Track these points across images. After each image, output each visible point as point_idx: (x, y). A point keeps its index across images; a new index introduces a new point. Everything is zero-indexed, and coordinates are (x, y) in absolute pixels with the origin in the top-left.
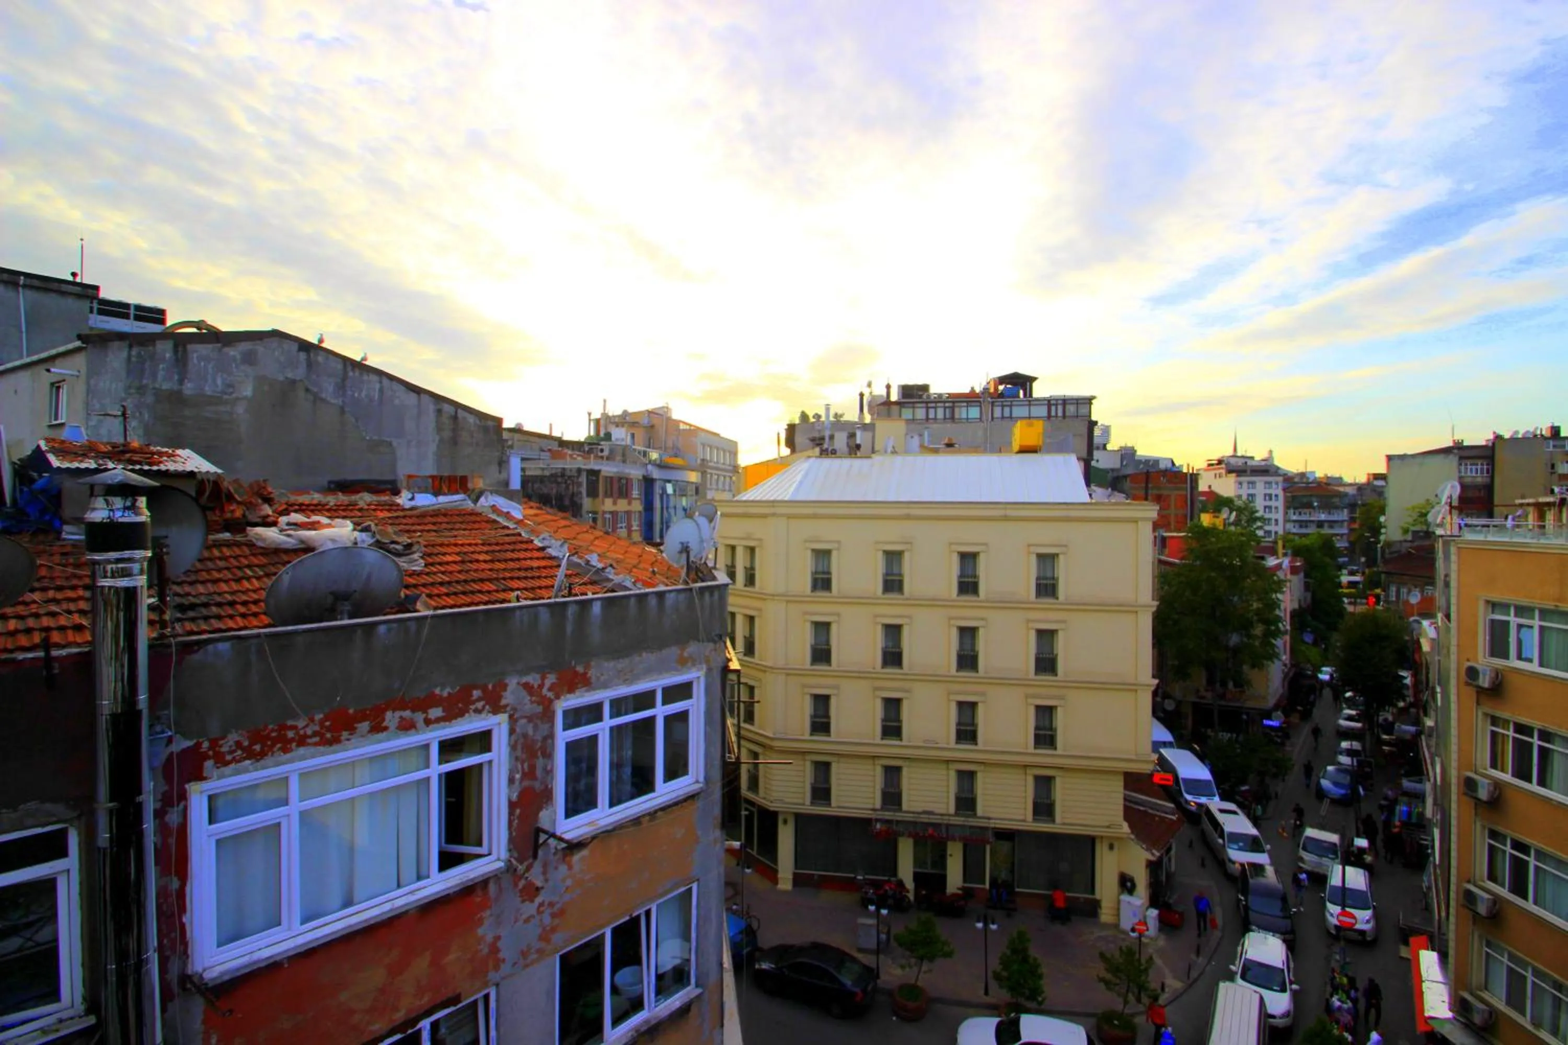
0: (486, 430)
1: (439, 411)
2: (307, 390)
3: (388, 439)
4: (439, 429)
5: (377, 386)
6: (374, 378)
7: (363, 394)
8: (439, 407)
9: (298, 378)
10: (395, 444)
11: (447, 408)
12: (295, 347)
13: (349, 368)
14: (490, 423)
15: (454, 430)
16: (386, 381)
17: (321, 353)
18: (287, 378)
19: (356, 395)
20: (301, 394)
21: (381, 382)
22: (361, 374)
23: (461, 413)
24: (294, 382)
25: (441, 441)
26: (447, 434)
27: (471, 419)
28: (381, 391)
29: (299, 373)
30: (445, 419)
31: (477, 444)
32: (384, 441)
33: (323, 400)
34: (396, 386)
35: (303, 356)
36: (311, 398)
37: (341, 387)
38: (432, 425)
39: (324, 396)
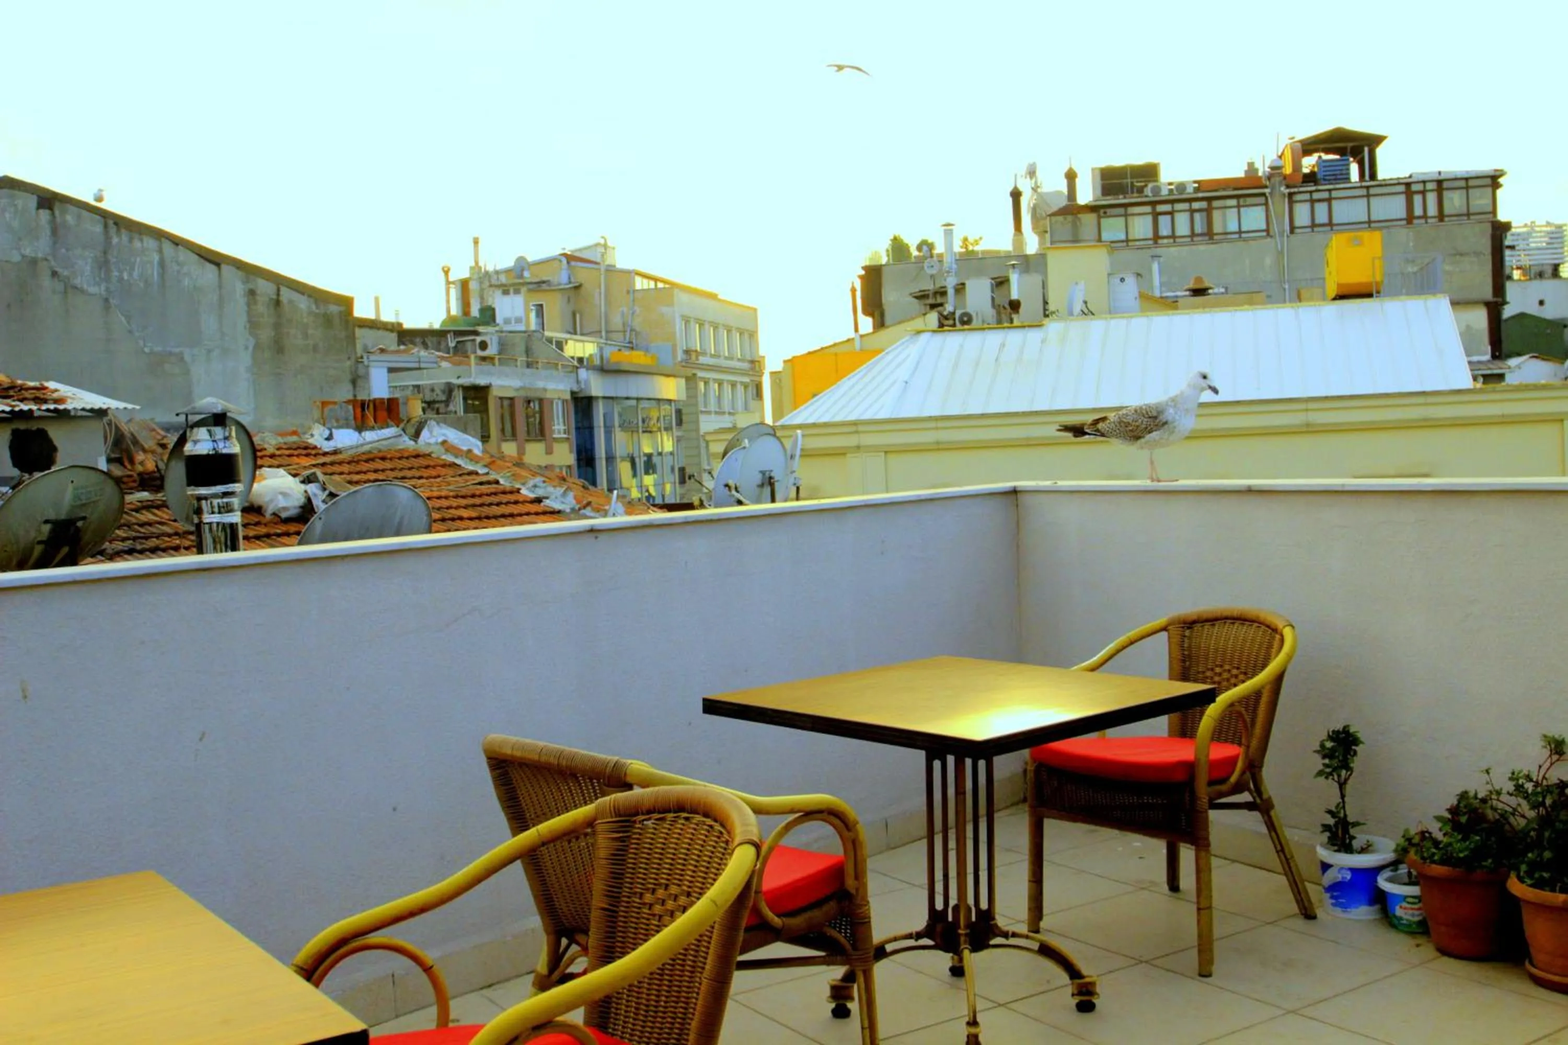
0: (328, 321)
1: (252, 293)
2: (54, 274)
3: (177, 350)
4: (253, 325)
5: (156, 257)
6: (150, 243)
7: (136, 274)
8: (251, 286)
9: (40, 255)
10: (187, 358)
11: (265, 288)
12: (33, 201)
13: (113, 230)
14: (334, 309)
15: (277, 326)
16: (167, 247)
17: (72, 208)
18: (23, 256)
19: (126, 276)
20: (46, 281)
21: (160, 251)
22: (131, 240)
23: (286, 294)
24: (34, 262)
25: (257, 346)
26: (266, 334)
27: (303, 303)
28: (162, 264)
29: (40, 247)
30: (261, 308)
31: (315, 348)
32: (171, 354)
33: (75, 288)
34: (183, 255)
35: (44, 214)
36: (60, 287)
37: (103, 265)
38: (242, 320)
39: (77, 281)
